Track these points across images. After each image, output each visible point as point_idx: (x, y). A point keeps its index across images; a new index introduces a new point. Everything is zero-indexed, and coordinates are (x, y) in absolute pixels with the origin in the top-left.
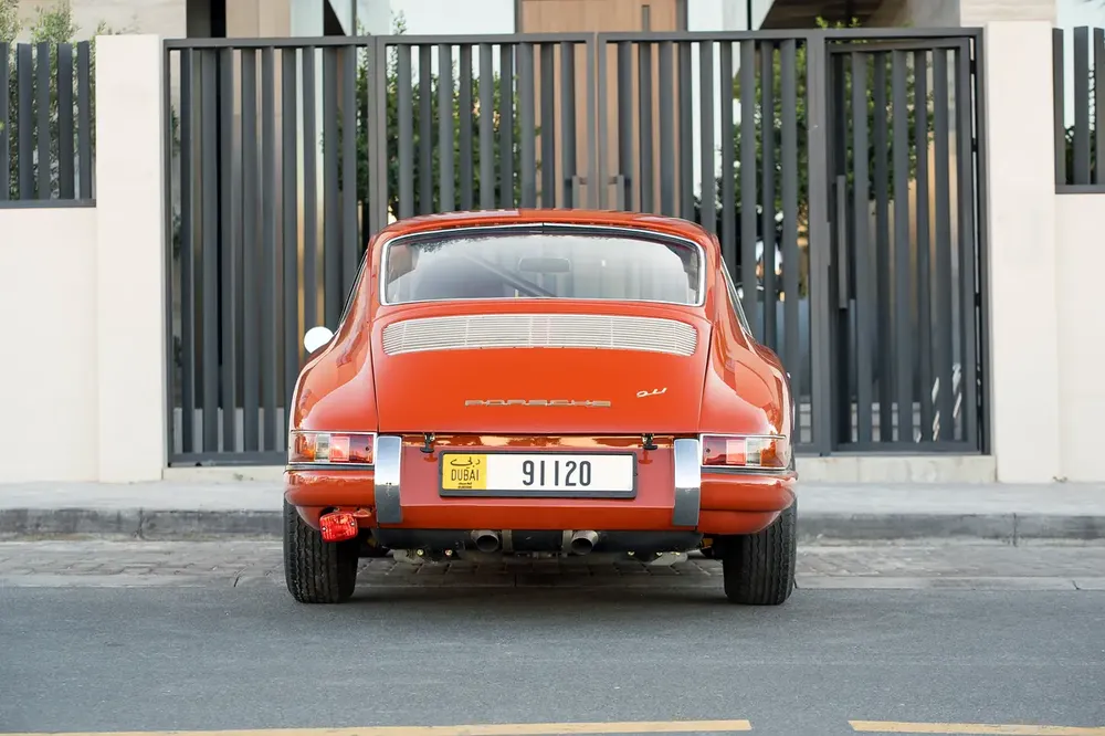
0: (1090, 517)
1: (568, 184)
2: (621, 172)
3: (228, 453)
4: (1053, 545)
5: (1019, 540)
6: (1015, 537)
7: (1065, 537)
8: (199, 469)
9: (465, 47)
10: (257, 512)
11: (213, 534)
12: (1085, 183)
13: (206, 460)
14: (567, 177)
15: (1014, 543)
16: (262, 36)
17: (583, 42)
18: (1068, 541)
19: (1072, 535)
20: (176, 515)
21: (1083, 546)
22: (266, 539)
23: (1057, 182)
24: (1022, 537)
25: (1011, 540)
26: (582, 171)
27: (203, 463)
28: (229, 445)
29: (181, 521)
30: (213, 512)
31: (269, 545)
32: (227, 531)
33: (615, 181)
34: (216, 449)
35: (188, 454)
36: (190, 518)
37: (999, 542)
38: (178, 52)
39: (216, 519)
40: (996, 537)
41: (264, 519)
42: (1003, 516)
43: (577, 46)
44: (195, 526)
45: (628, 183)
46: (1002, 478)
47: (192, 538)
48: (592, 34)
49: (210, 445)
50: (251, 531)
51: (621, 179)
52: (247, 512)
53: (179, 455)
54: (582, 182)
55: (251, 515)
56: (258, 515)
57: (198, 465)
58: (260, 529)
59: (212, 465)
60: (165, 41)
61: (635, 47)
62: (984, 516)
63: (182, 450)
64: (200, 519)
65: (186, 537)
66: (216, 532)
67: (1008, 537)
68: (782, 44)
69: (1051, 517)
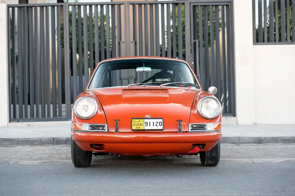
0: (260, 138)
1: (119, 43)
2: (134, 40)
3: (26, 118)
4: (249, 145)
5: (240, 144)
6: (239, 143)
7: (253, 143)
8: (18, 123)
9: (91, 6)
10: (24, 139)
11: (12, 145)
12: (261, 42)
13: (20, 120)
14: (119, 41)
15: (239, 145)
16: (38, 3)
17: (123, 4)
18: (254, 144)
19: (255, 143)
20: (2, 139)
21: (258, 146)
22: (27, 146)
23: (254, 42)
24: (241, 143)
25: (238, 144)
26: (123, 40)
27: (19, 121)
28: (26, 116)
29: (3, 141)
30: (12, 139)
31: (27, 148)
32: (16, 144)
33: (132, 42)
34: (23, 117)
35: (15, 119)
36: (6, 140)
37: (234, 145)
38: (11, 8)
39: (13, 141)
40: (233, 143)
41: (26, 141)
42: (235, 137)
43: (121, 5)
44: (7, 143)
45: (136, 43)
46: (239, 123)
47: (6, 146)
48: (126, 2)
49: (21, 116)
50: (23, 144)
51: (134, 42)
52: (22, 139)
53: (12, 119)
54: (123, 43)
55: (23, 139)
56: (25, 139)
57: (18, 122)
58: (25, 143)
59: (21, 122)
60: (8, 5)
61: (137, 5)
62: (230, 137)
63: (13, 117)
64: (8, 141)
65: (4, 146)
66: (13, 144)
67: (237, 143)
68: (178, 4)
69: (249, 138)
